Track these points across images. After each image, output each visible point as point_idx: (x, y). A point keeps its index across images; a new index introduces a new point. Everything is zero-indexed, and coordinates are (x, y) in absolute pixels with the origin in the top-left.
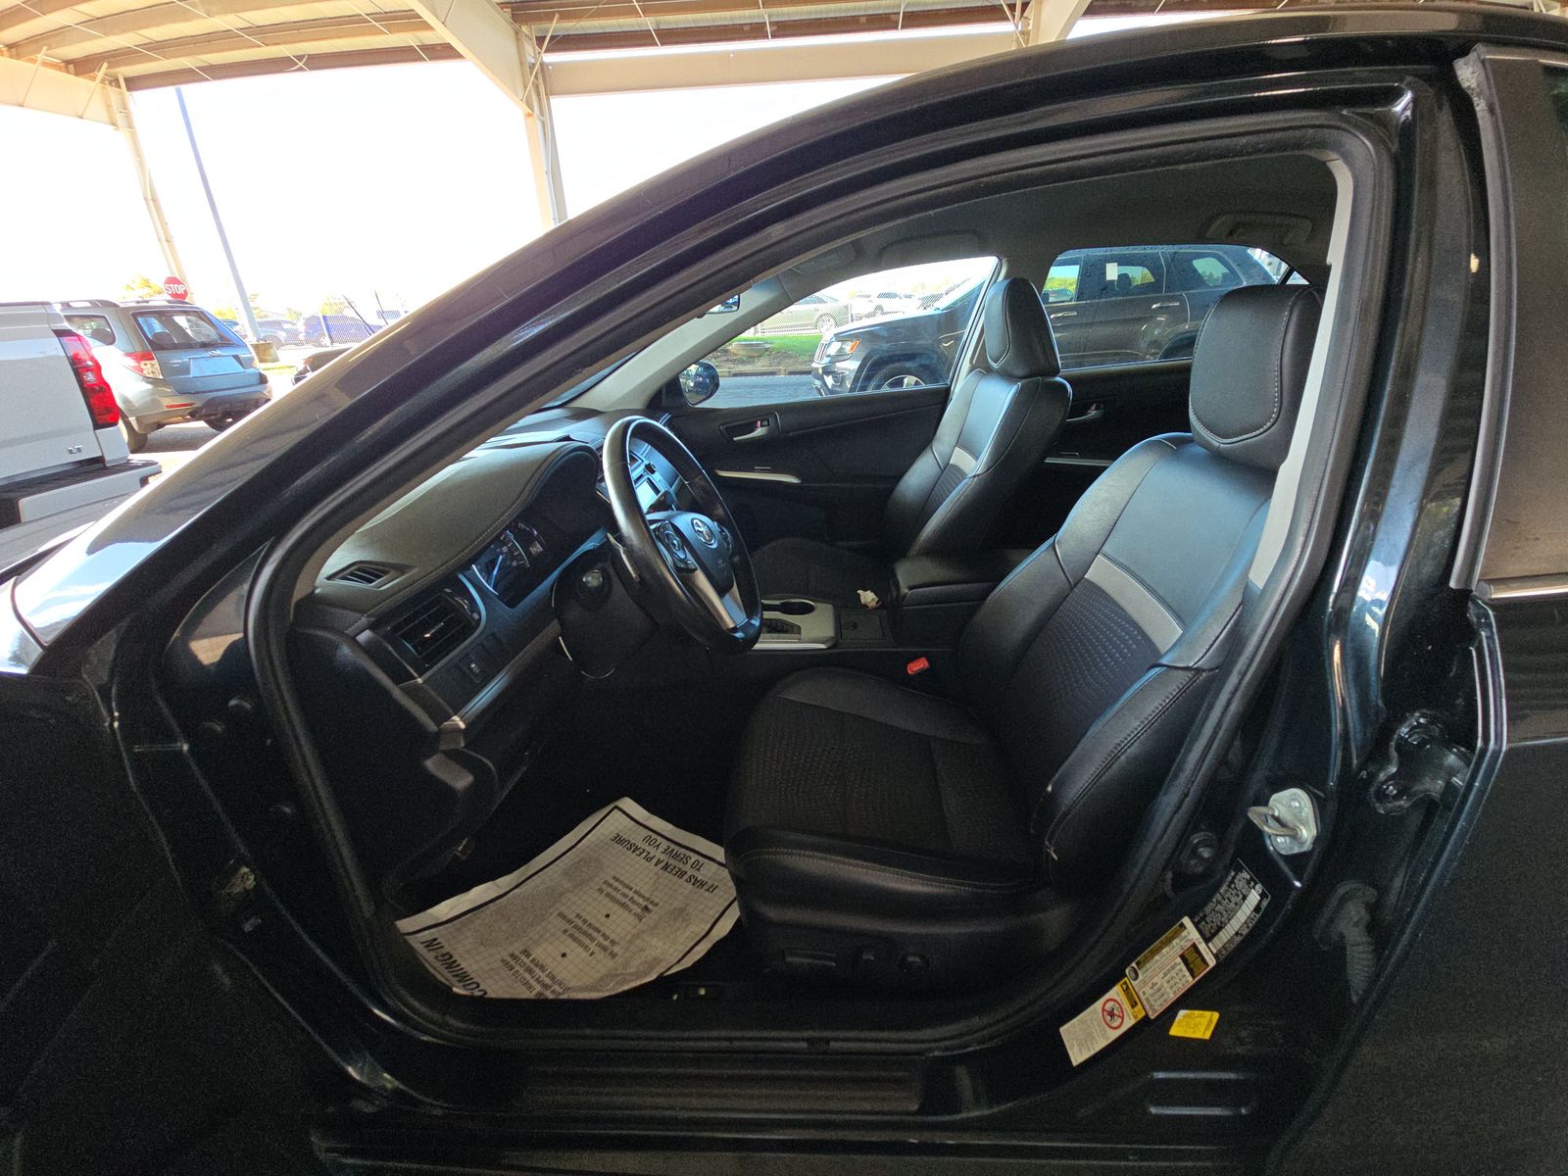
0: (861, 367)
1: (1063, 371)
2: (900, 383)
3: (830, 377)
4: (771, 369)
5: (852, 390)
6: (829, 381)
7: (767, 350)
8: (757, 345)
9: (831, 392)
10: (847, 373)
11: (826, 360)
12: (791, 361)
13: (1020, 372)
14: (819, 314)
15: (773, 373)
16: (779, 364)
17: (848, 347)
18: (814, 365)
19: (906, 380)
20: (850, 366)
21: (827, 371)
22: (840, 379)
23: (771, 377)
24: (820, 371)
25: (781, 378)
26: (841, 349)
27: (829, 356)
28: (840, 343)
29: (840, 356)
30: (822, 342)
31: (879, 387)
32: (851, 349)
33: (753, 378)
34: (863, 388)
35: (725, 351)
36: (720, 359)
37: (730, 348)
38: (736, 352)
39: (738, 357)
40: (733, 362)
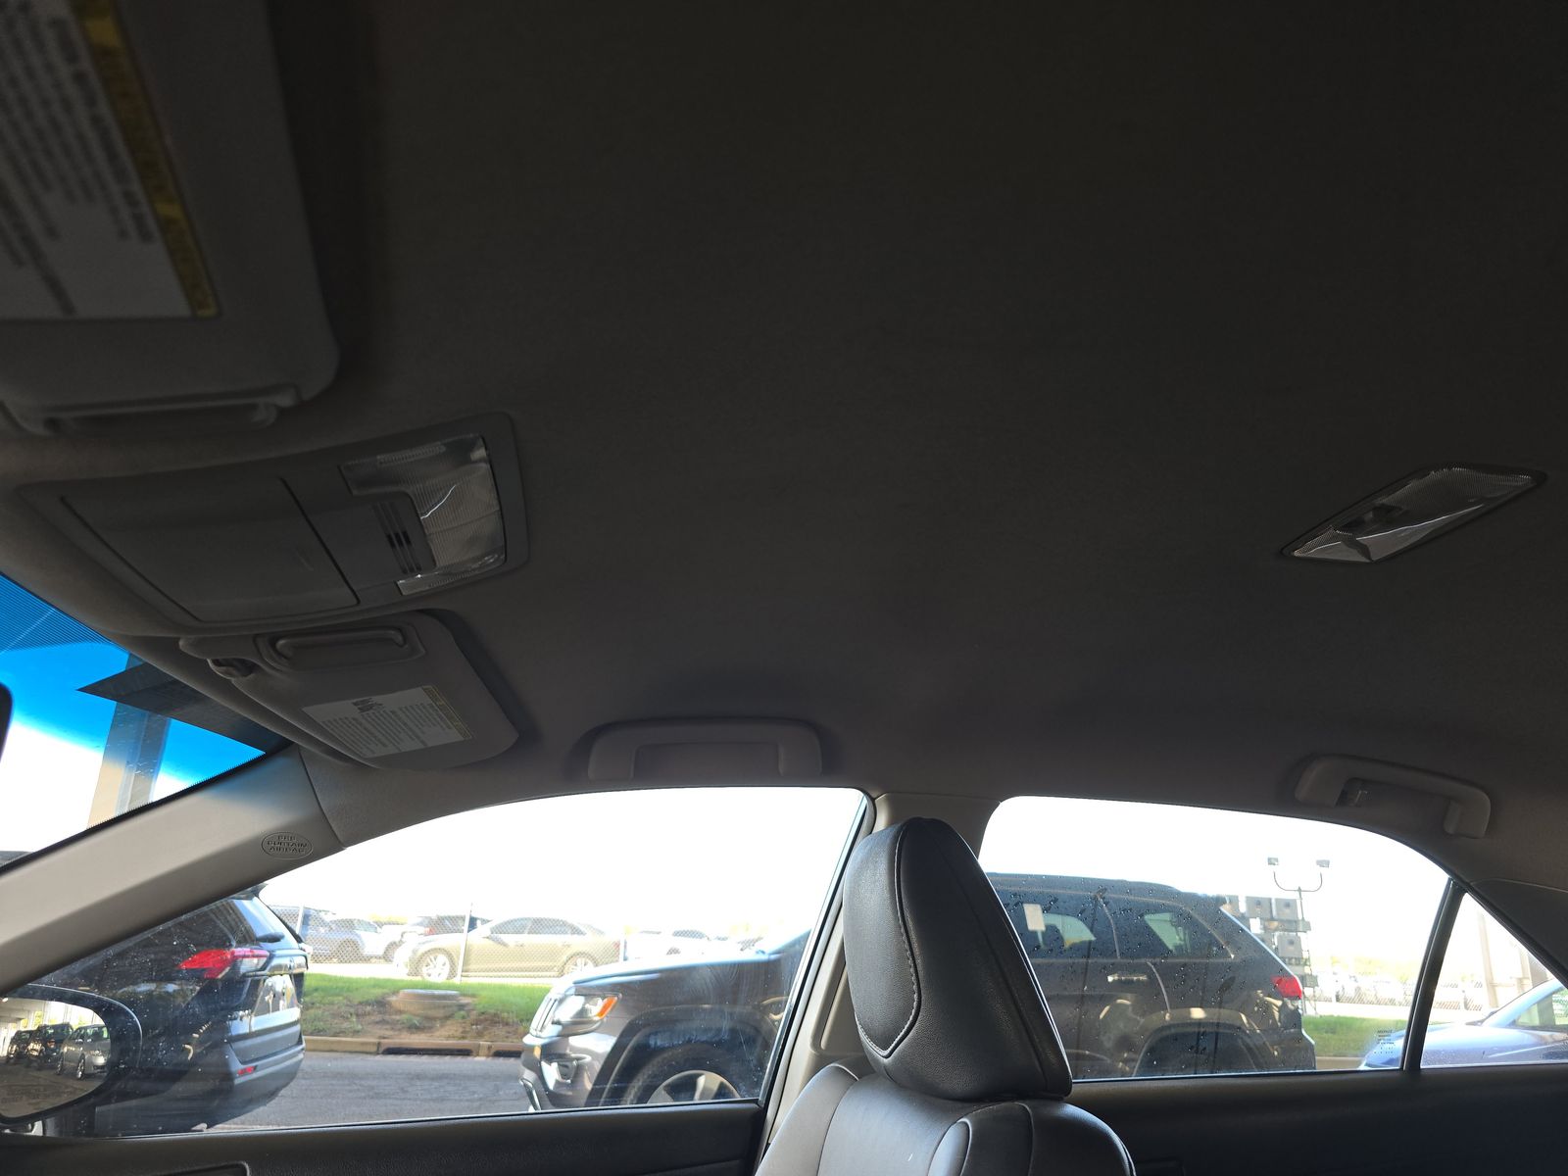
0: (617, 1050)
1: (1080, 1086)
2: (686, 1087)
3: (555, 1065)
4: (466, 1043)
5: (594, 1096)
6: (552, 1073)
7: (461, 1007)
8: (444, 997)
9: (554, 1098)
10: (588, 1059)
11: (552, 1031)
12: (500, 1031)
13: (959, 1081)
14: (570, 952)
15: (465, 1052)
16: (480, 1035)
17: (595, 1008)
18: (528, 1040)
19: (701, 1081)
20: (596, 1045)
21: (550, 1052)
22: (572, 1071)
23: (459, 1059)
24: (537, 1053)
25: (480, 1061)
26: (582, 1012)
27: (558, 1023)
28: (581, 999)
29: (579, 1024)
30: (549, 996)
31: (644, 1096)
32: (601, 1013)
33: (425, 1059)
34: (617, 1096)
35: (381, 1004)
36: (368, 1019)
37: (393, 999)
38: (401, 1007)
39: (404, 1017)
40: (393, 1025)
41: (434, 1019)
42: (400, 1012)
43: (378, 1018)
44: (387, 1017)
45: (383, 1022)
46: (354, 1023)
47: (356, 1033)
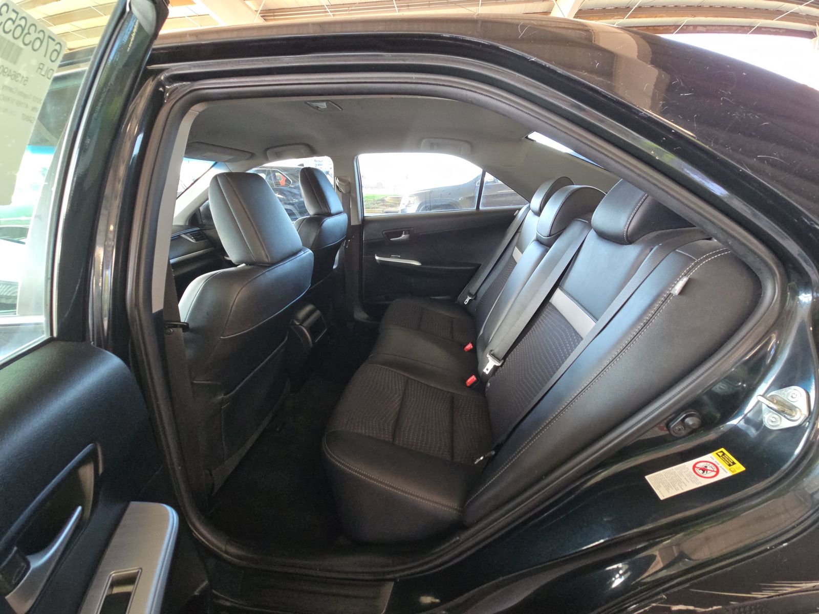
26: (409, 201)
35: (383, 200)
36: (380, 204)
37: (386, 199)
38: (387, 200)
39: (389, 204)
40: (386, 206)
41: (397, 204)
42: (388, 202)
43: (382, 204)
44: (385, 204)
45: (383, 205)
46: (376, 205)
47: (377, 208)
